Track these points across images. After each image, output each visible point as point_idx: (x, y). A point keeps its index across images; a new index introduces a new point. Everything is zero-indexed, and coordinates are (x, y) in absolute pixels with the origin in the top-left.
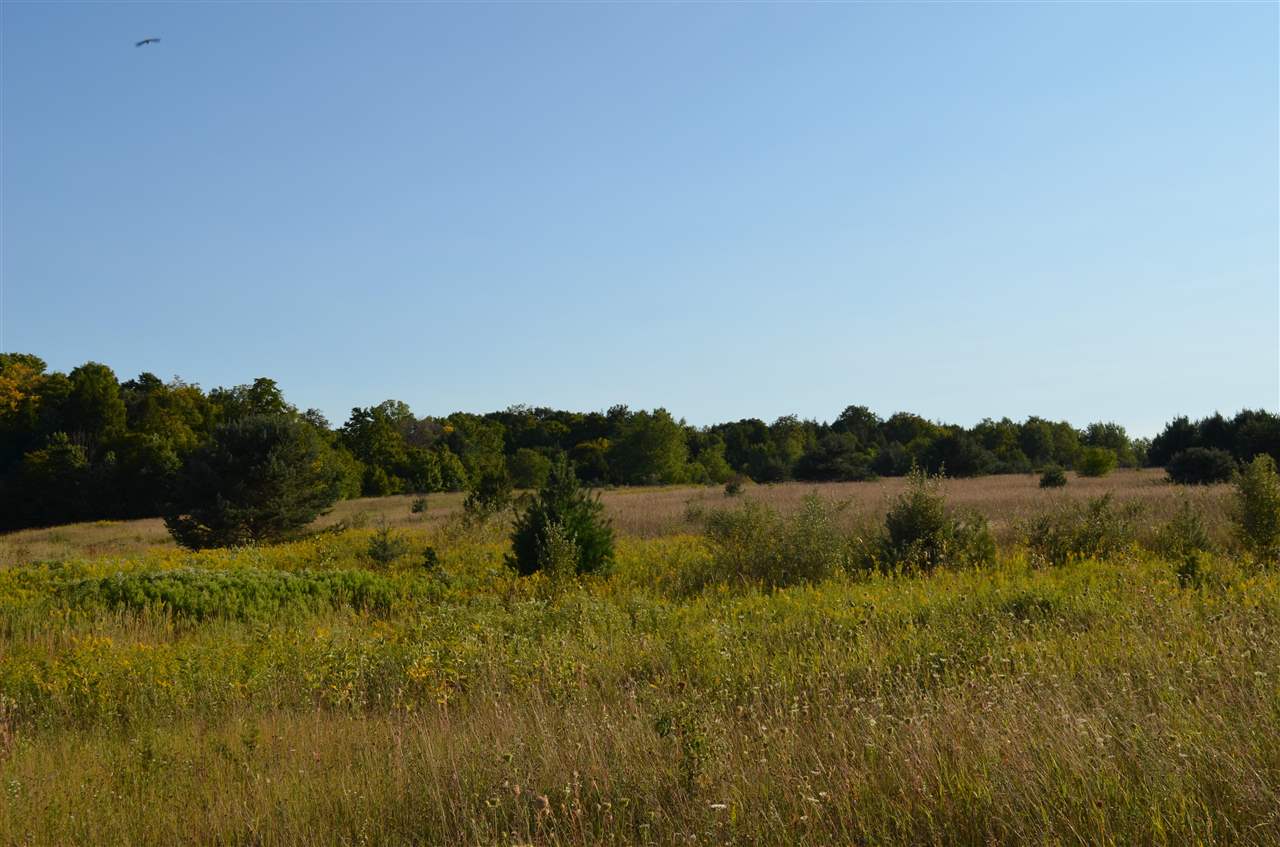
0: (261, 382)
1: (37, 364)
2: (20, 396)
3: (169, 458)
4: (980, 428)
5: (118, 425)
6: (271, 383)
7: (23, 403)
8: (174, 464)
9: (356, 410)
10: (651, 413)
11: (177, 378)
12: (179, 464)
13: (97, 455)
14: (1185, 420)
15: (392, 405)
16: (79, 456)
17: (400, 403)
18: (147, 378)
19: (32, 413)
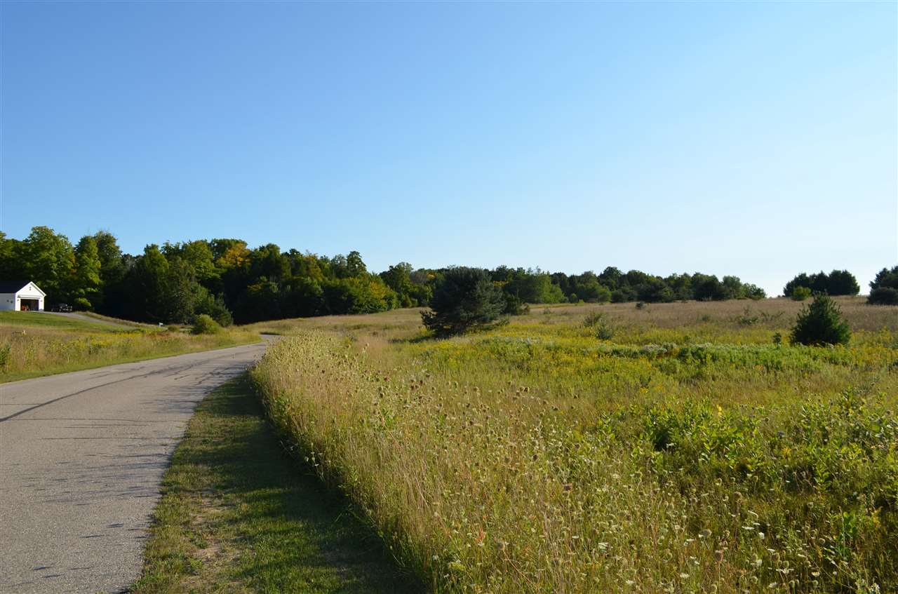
0: (353, 253)
1: (244, 244)
2: (241, 259)
3: (317, 289)
4: (671, 278)
5: (287, 272)
6: (358, 253)
7: (243, 263)
8: (320, 291)
9: (391, 267)
10: (516, 269)
11: (307, 251)
12: (322, 292)
13: (282, 287)
14: (805, 275)
15: (404, 264)
16: (275, 287)
17: (407, 264)
18: (293, 251)
19: (247, 267)
